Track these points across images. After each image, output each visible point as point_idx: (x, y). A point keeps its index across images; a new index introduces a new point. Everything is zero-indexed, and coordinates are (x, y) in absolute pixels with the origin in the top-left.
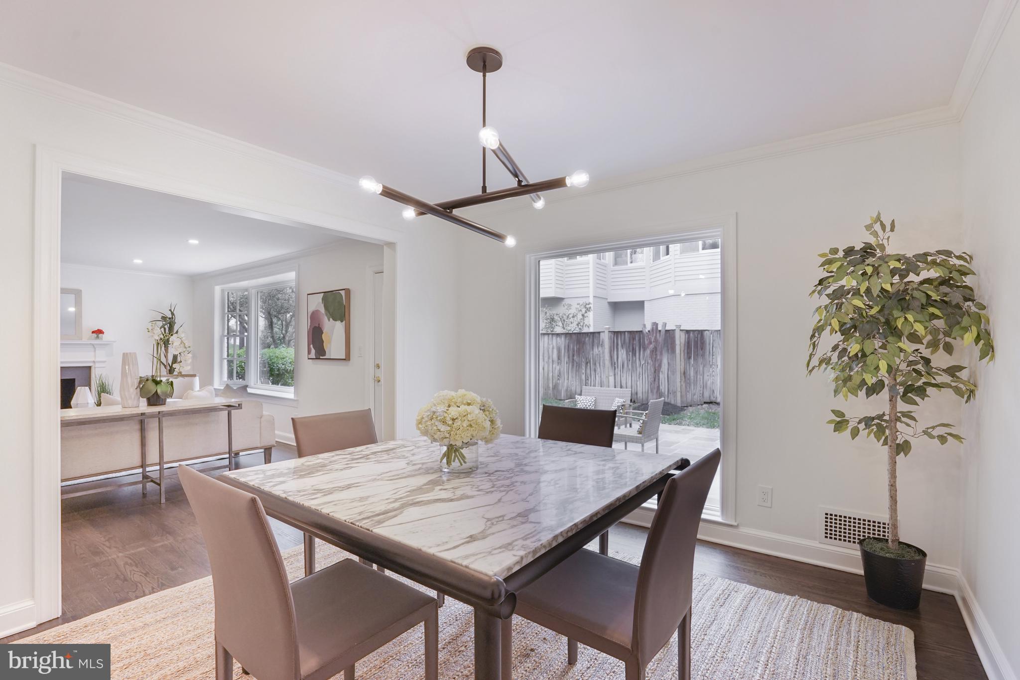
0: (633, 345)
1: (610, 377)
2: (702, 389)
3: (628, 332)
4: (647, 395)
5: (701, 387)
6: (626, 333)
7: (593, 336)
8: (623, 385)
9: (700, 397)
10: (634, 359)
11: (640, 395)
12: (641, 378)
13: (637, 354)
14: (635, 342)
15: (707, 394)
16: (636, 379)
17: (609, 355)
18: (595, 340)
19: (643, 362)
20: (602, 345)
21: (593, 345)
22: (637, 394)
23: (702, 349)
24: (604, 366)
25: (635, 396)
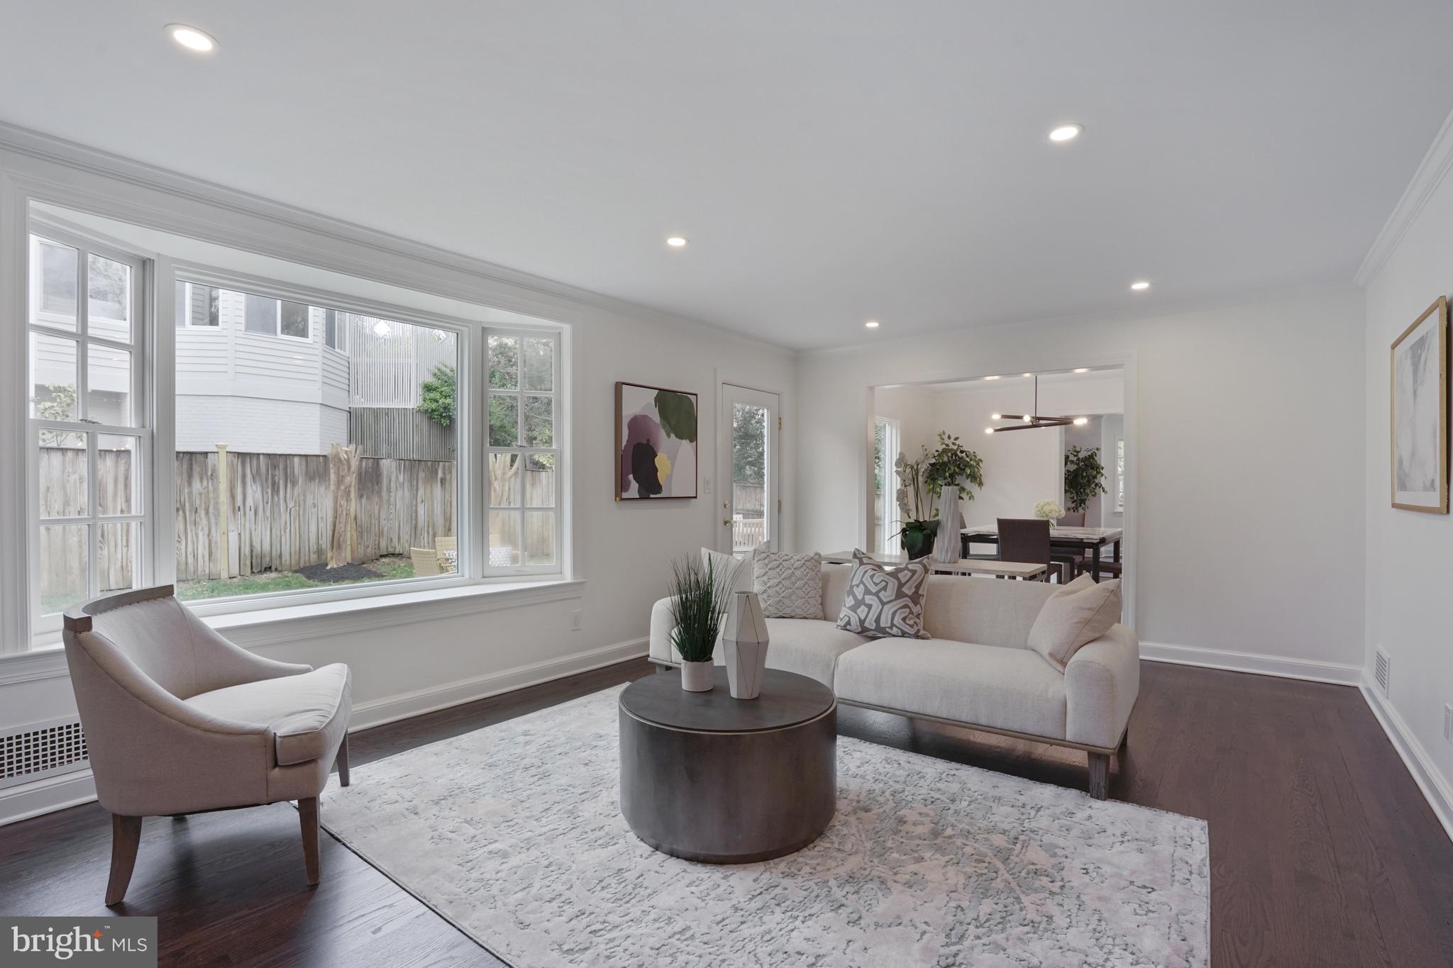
0: (273, 477)
1: (230, 534)
2: (377, 538)
3: (263, 454)
4: (297, 556)
5: (376, 536)
6: (261, 457)
7: (191, 460)
8: (254, 544)
9: (375, 549)
10: (276, 499)
11: (286, 557)
12: (288, 530)
13: (282, 492)
14: (277, 472)
15: (383, 544)
16: (279, 534)
17: (228, 494)
18: (194, 467)
19: (291, 504)
20: (213, 476)
21: (190, 476)
22: (280, 556)
23: (377, 484)
24: (217, 515)
25: (278, 561)
